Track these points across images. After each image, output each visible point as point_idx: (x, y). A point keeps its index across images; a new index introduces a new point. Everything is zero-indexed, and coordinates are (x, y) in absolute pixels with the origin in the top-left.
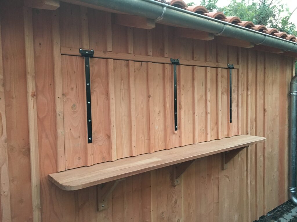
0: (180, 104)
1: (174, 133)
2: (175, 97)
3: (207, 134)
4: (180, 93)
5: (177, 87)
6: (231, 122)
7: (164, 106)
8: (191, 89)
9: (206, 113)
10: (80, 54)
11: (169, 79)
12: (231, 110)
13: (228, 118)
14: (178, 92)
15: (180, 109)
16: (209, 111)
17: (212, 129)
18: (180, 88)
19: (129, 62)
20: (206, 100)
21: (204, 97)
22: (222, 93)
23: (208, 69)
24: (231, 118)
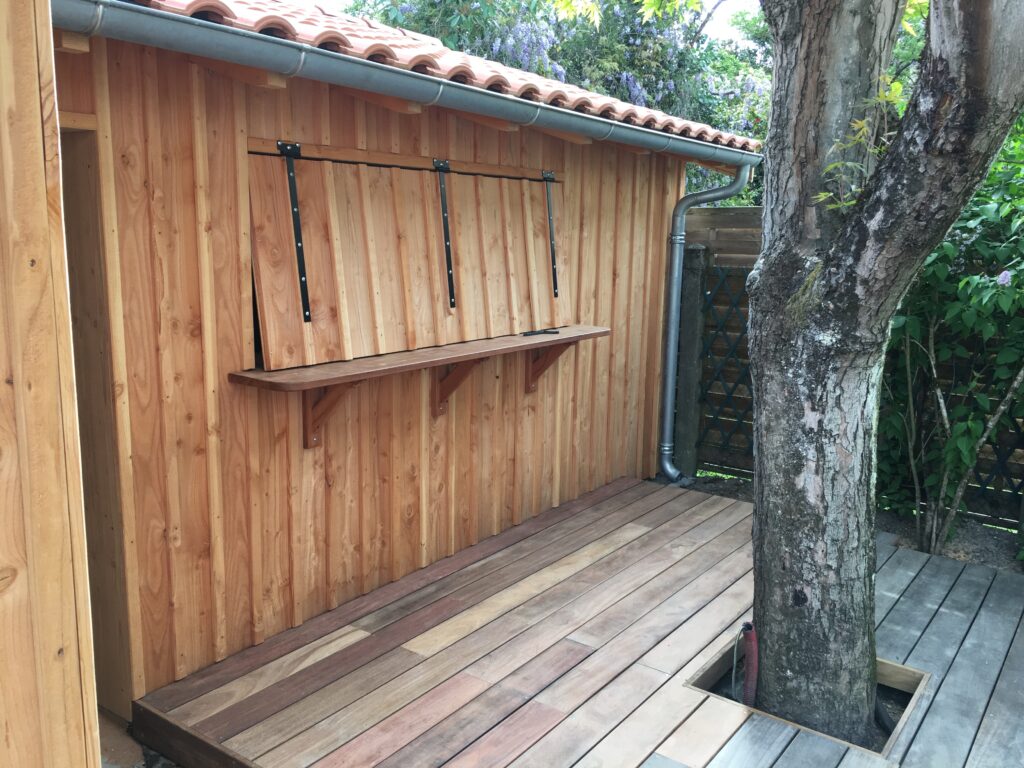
0: (456, 254)
1: (450, 314)
2: (447, 239)
3: (512, 319)
4: (454, 232)
5: (449, 219)
6: (556, 295)
7: (427, 257)
8: (475, 222)
9: (508, 276)
10: (278, 152)
11: (434, 202)
12: (554, 271)
13: (550, 288)
14: (450, 228)
15: (457, 264)
16: (512, 270)
17: (521, 310)
18: (453, 221)
19: (358, 167)
20: (505, 248)
21: (500, 242)
22: (536, 235)
23: (505, 180)
24: (555, 287)
